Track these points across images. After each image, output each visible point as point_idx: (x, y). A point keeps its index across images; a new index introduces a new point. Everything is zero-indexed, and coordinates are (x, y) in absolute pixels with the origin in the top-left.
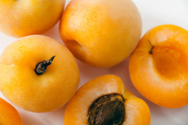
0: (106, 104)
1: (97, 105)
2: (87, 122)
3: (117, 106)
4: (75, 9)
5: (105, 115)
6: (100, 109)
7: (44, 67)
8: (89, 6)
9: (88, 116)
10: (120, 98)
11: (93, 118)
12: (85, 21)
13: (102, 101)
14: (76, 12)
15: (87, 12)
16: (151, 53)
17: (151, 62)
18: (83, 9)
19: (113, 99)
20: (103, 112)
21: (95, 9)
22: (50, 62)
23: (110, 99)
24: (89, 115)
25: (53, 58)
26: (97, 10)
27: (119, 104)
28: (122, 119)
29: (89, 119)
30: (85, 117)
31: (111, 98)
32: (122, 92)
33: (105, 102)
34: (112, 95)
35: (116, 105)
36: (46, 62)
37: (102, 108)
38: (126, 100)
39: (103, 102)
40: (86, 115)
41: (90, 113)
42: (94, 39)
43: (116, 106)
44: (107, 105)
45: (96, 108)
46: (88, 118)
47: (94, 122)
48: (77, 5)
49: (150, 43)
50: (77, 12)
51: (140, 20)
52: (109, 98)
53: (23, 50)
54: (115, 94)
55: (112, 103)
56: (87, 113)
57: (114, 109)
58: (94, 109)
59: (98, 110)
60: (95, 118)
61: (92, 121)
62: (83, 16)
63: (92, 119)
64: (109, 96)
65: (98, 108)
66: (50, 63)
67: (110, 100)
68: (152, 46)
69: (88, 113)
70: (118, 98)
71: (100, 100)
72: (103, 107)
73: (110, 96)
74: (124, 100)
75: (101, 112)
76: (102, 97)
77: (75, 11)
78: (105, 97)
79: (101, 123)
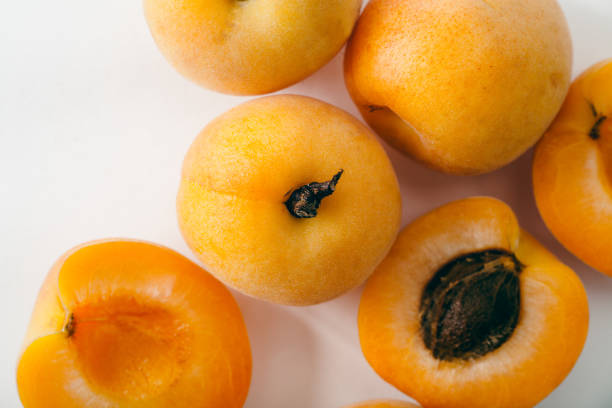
0: (471, 282)
1: (448, 283)
2: (420, 326)
3: (502, 286)
4: (394, 27)
5: (469, 313)
6: (456, 294)
7: (315, 202)
8: (435, 22)
9: (420, 309)
10: (508, 264)
11: (436, 318)
12: (423, 65)
13: (459, 273)
14: (399, 36)
15: (428, 39)
16: (594, 135)
17: (593, 161)
18: (418, 30)
19: (489, 267)
20: (463, 303)
21: (451, 33)
22: (329, 188)
23: (483, 267)
24: (424, 308)
25: (337, 177)
26: (457, 35)
27: (506, 282)
28: (512, 320)
29: (424, 319)
30: (413, 313)
31: (486, 265)
32: (515, 244)
33: (468, 274)
34: (487, 254)
35: (499, 284)
36: (319, 188)
37: (460, 294)
38: (525, 267)
39: (464, 276)
40: (416, 308)
41: (427, 302)
42: (446, 115)
43: (497, 288)
44: (475, 284)
45: (444, 293)
46: (420, 315)
47: (440, 329)
48: (400, 13)
49: (593, 108)
50: (402, 38)
51: (569, 46)
52: (480, 266)
53: (259, 155)
54: (495, 253)
55: (487, 279)
56: (418, 303)
57: (495, 295)
58: (439, 293)
59: (449, 297)
60: (441, 318)
61: (434, 326)
62: (417, 51)
63: (433, 321)
64: (479, 257)
65: (450, 291)
66: (329, 192)
67: (483, 271)
68: (599, 117)
69: (422, 304)
70: (502, 265)
71: (456, 268)
72: (463, 289)
73: (483, 258)
74: (519, 267)
75: (458, 303)
76: (461, 259)
77: (396, 33)
78: (469, 260)
79: (459, 333)
